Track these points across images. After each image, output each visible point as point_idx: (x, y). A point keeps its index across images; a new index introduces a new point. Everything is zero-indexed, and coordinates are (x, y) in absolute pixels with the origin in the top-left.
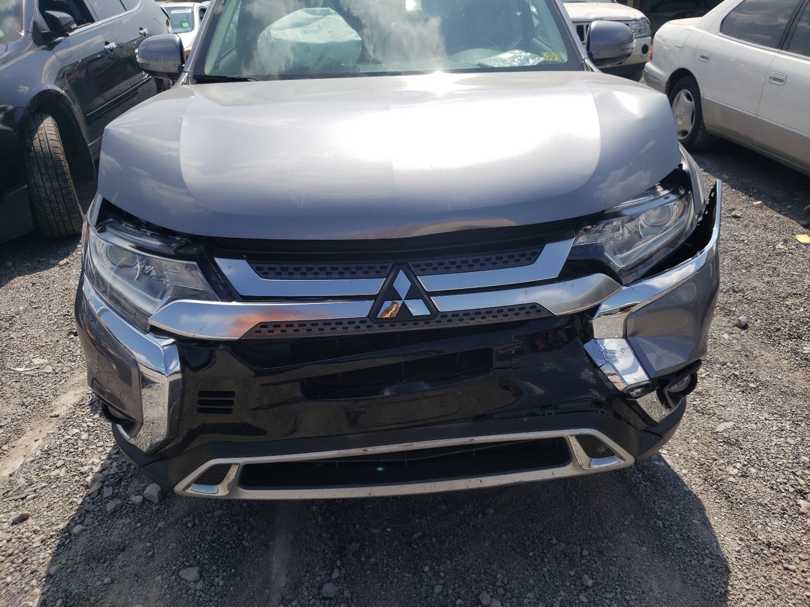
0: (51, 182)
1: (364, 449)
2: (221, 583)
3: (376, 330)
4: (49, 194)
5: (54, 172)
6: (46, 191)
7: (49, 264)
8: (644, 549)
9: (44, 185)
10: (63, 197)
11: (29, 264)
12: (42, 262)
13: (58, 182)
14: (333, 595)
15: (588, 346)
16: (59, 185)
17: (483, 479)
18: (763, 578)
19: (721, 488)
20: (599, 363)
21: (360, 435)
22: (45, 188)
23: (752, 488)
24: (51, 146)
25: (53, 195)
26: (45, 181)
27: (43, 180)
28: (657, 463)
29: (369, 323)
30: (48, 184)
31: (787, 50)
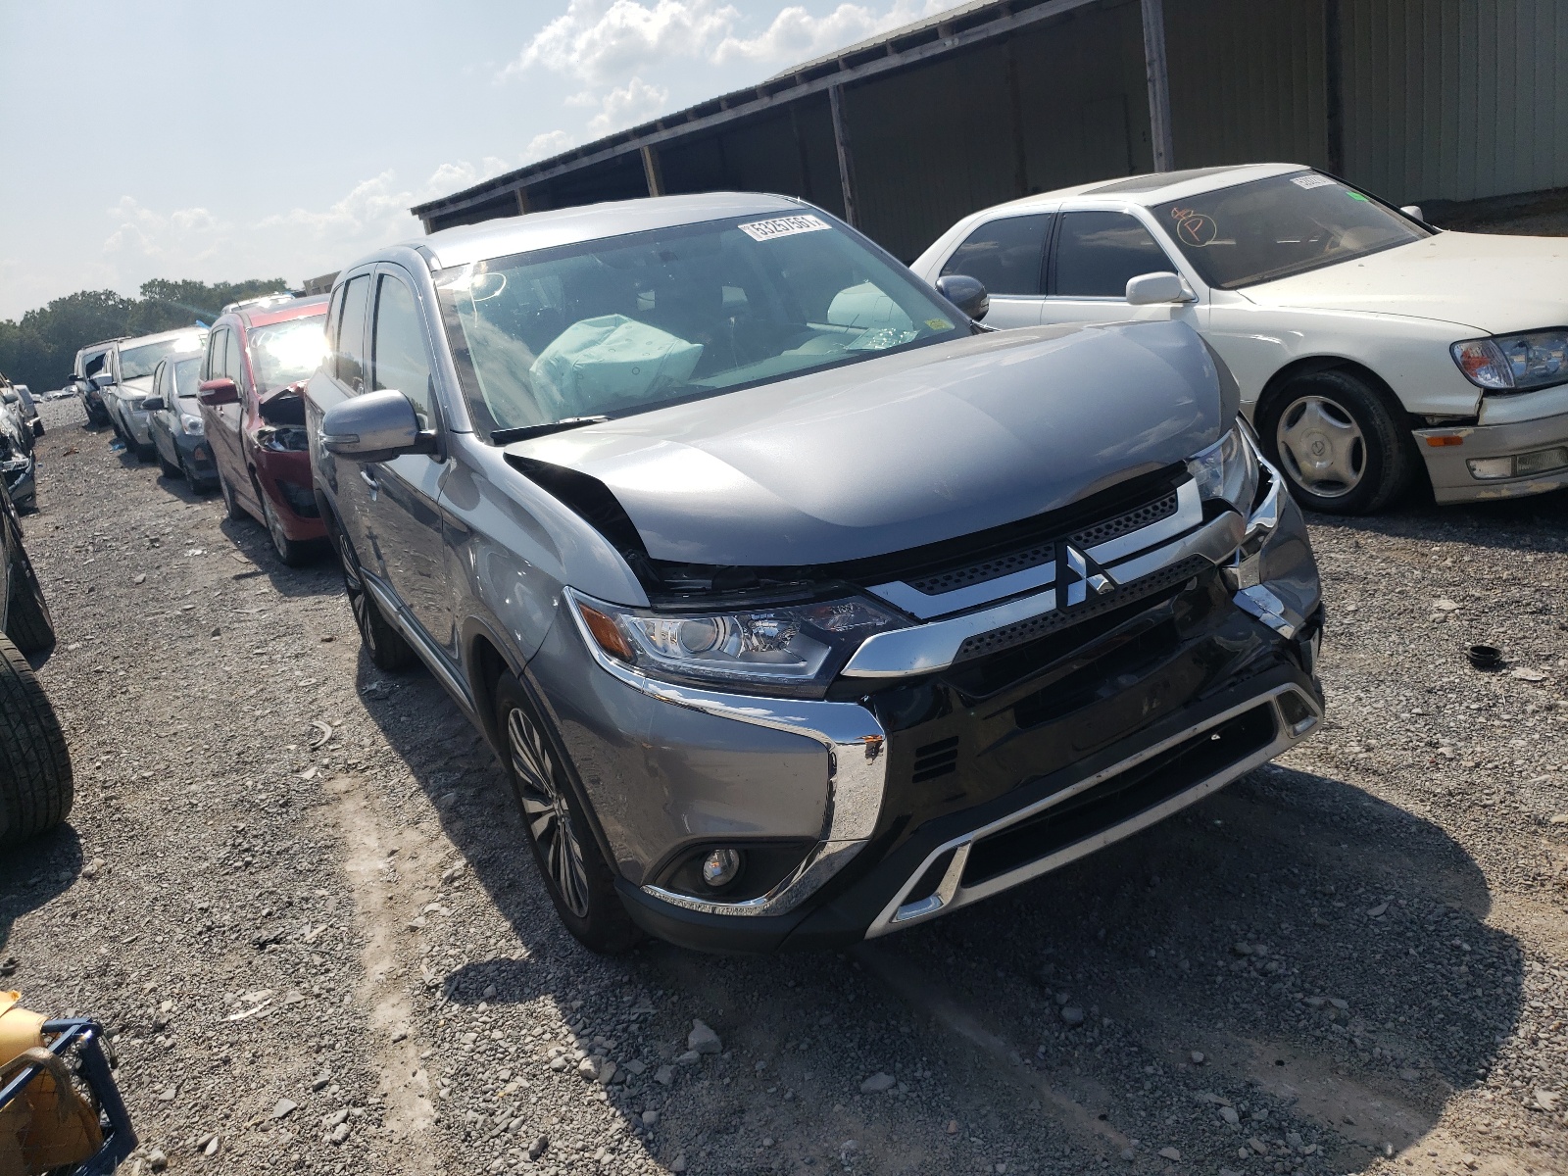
0: (27, 726)
1: (1097, 774)
2: (928, 1074)
3: (1070, 623)
4: (24, 750)
5: (29, 706)
6: (19, 745)
7: (58, 882)
8: (1344, 846)
9: (14, 735)
10: (51, 751)
11: (14, 896)
12: (35, 885)
13: (40, 721)
14: (1082, 1018)
15: (1237, 600)
16: (42, 727)
17: (1208, 781)
18: (1473, 823)
19: (1360, 767)
20: (1257, 613)
21: (1088, 759)
22: (17, 740)
23: (1388, 756)
24: (10, 660)
25: (31, 750)
26: (15, 727)
27: (11, 726)
28: (1275, 772)
29: (1062, 615)
30: (21, 732)
31: (1056, 293)
